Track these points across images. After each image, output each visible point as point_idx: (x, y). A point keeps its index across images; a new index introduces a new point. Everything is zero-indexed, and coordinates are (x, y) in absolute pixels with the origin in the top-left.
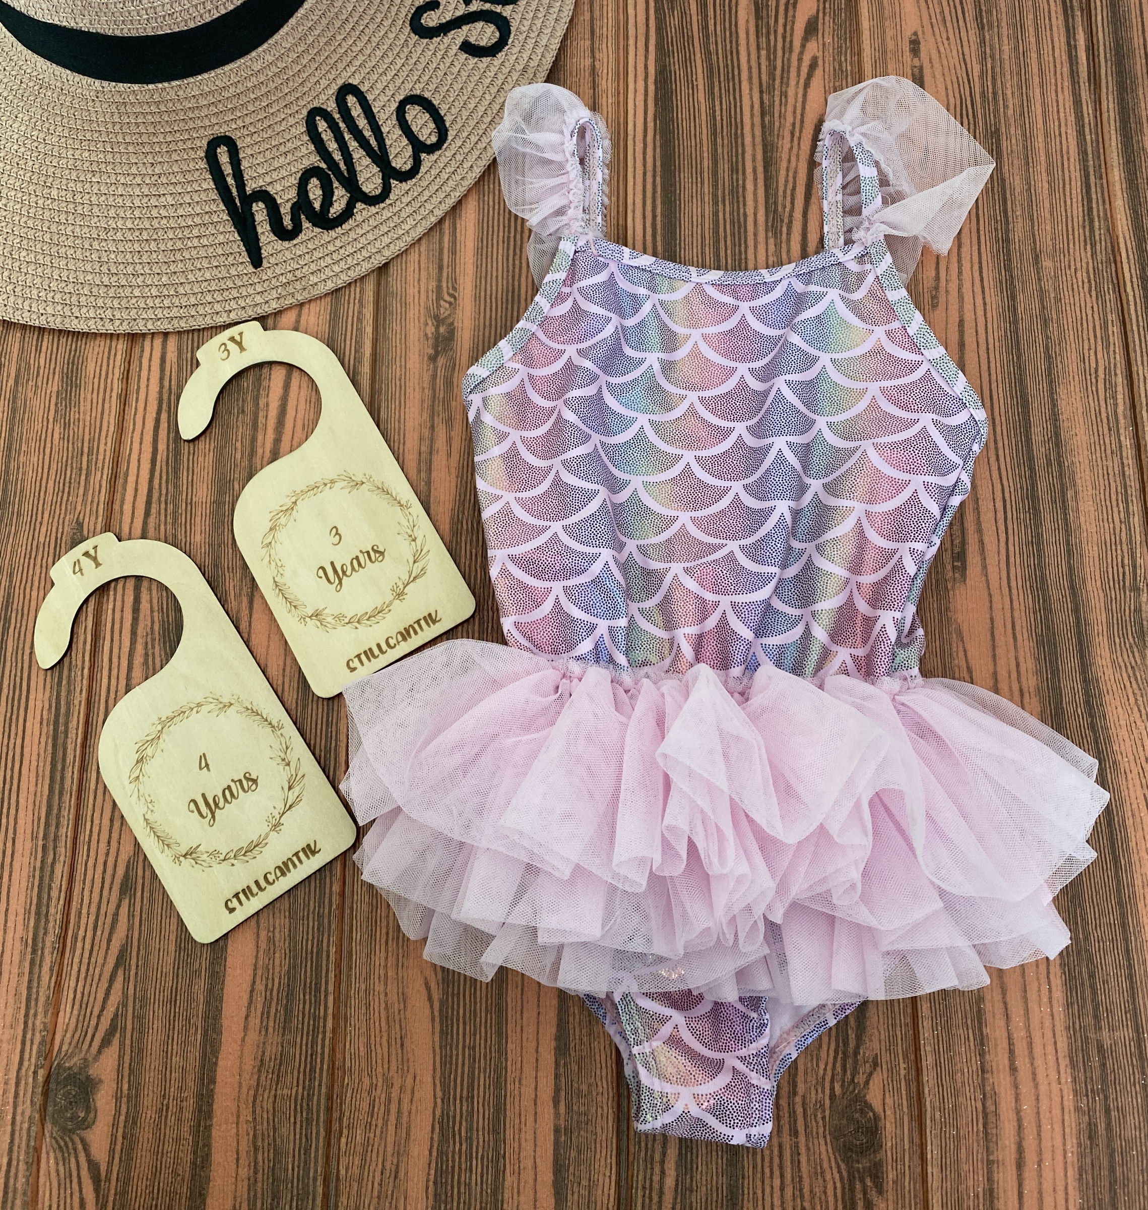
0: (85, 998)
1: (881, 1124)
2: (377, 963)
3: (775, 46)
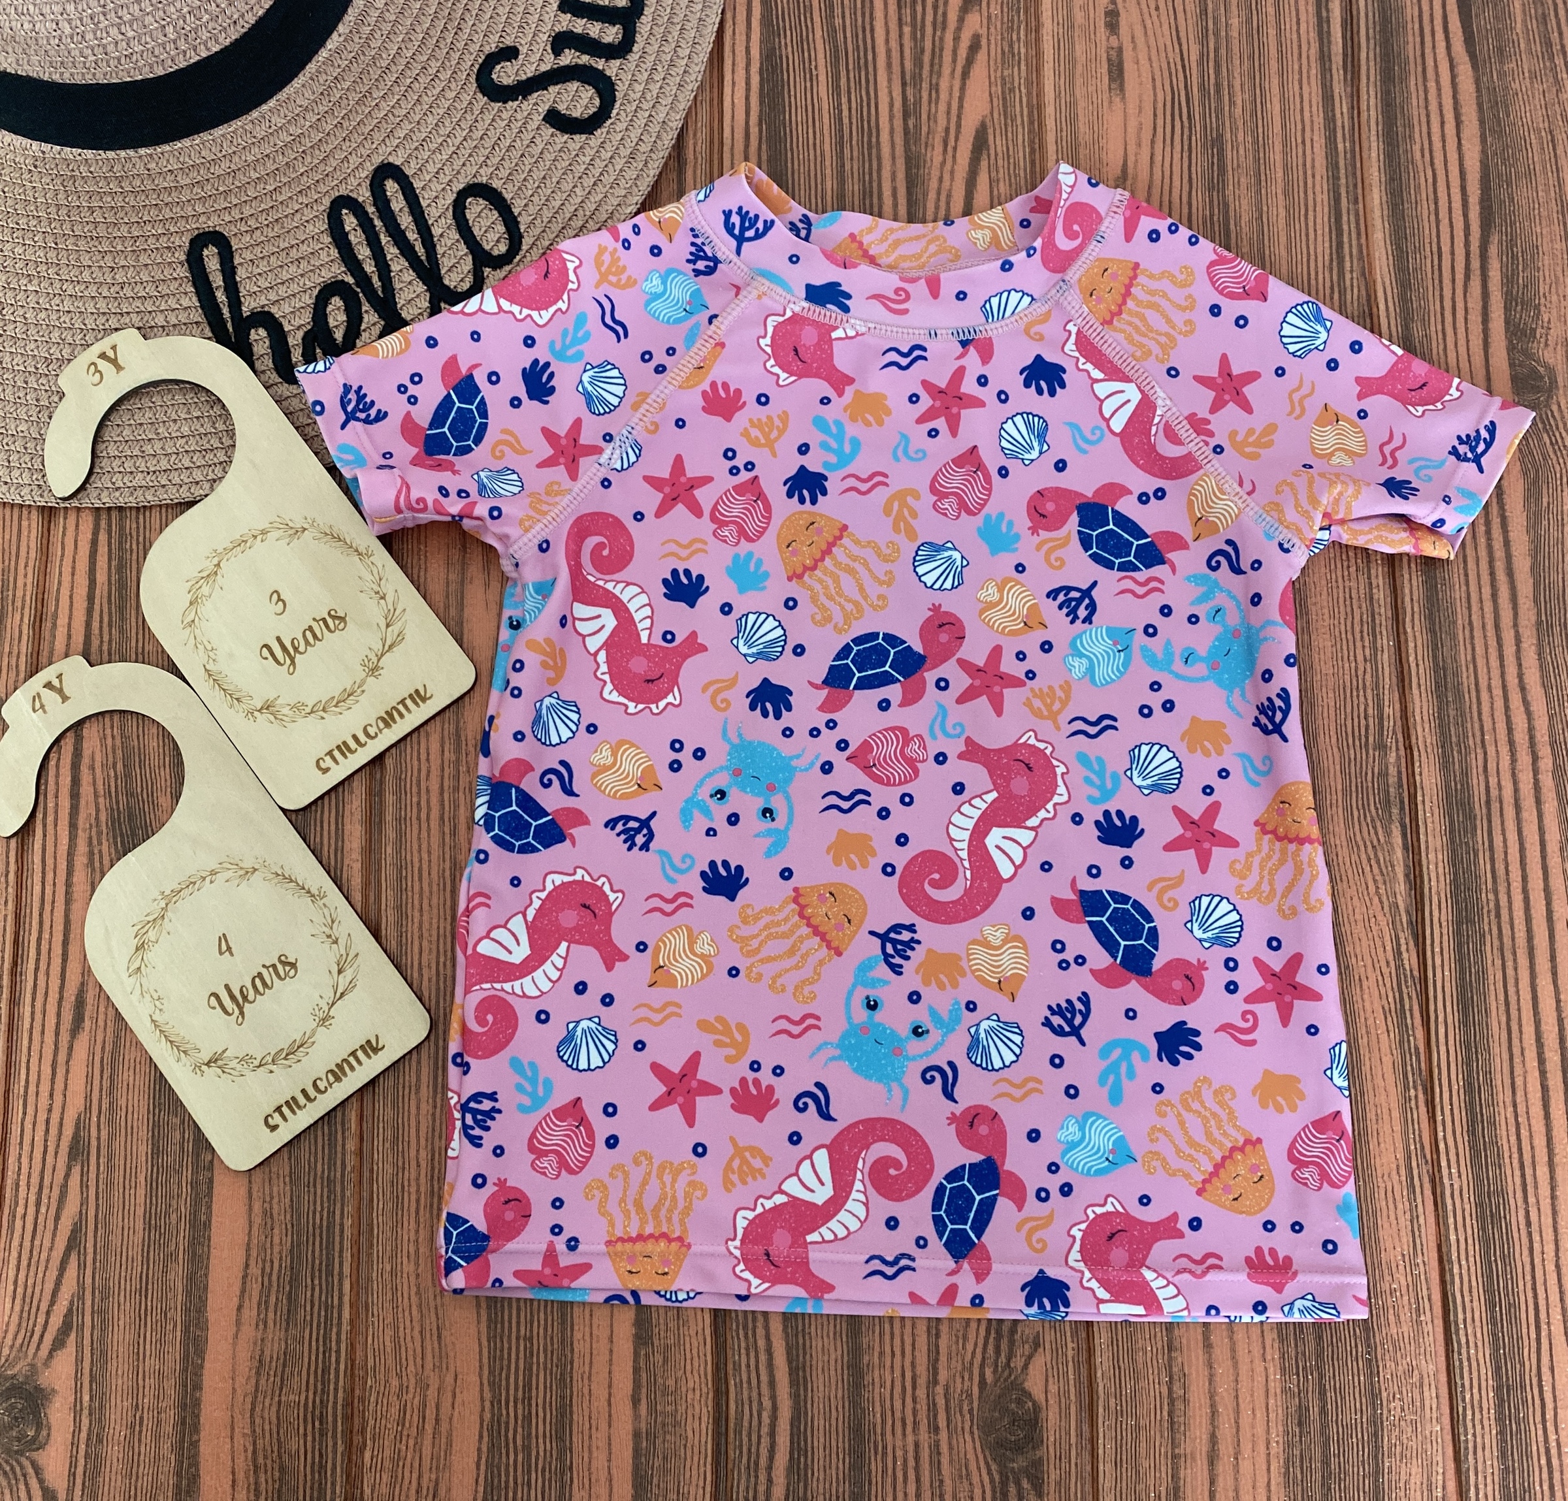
0: (29, 1290)
1: (1043, 1414)
2: (406, 1238)
3: (924, 20)
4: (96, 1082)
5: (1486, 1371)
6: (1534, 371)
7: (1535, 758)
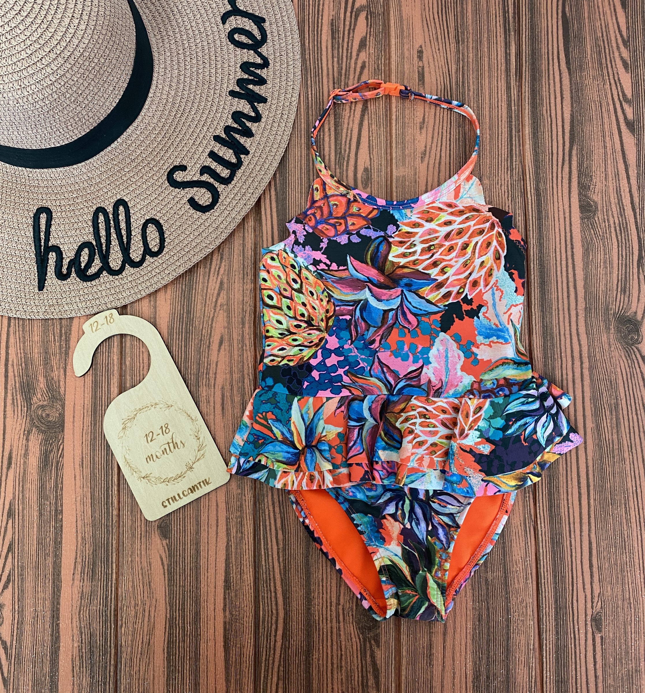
3: (342, 55)
4: (17, 488)
5: (552, 601)
6: (590, 204)
7: (582, 363)
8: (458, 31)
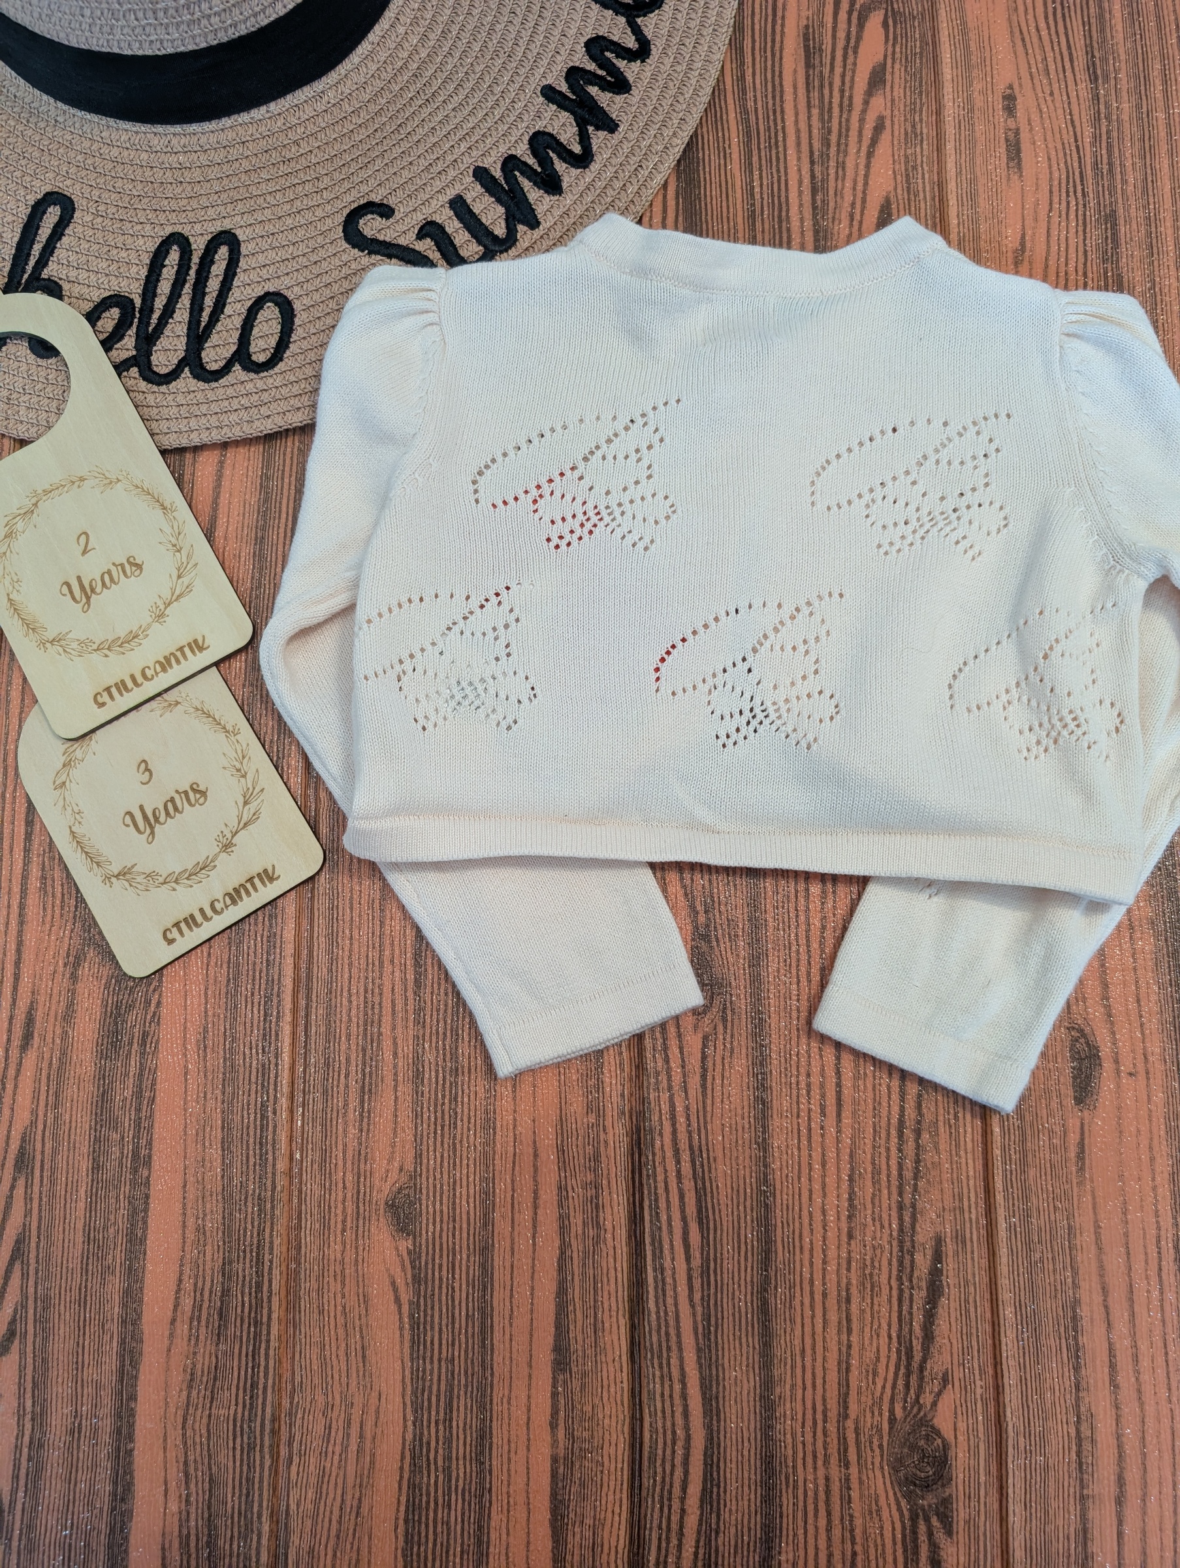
1: (951, 1453)
2: (332, 1257)
3: (830, 103)
4: (43, 1097)
8: (1093, 56)
